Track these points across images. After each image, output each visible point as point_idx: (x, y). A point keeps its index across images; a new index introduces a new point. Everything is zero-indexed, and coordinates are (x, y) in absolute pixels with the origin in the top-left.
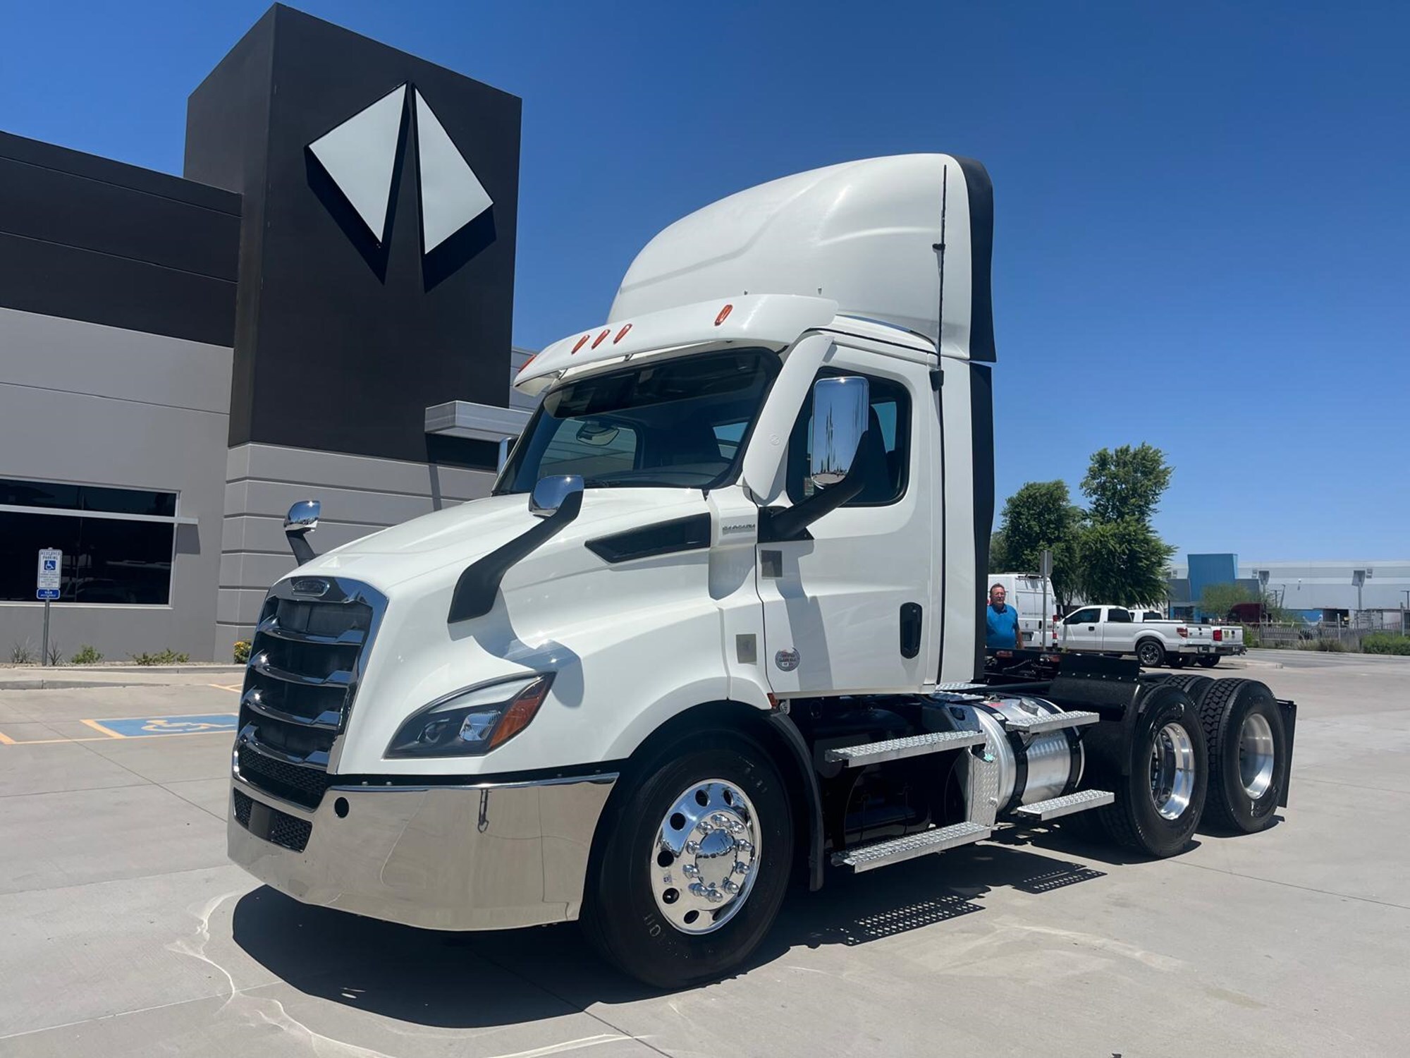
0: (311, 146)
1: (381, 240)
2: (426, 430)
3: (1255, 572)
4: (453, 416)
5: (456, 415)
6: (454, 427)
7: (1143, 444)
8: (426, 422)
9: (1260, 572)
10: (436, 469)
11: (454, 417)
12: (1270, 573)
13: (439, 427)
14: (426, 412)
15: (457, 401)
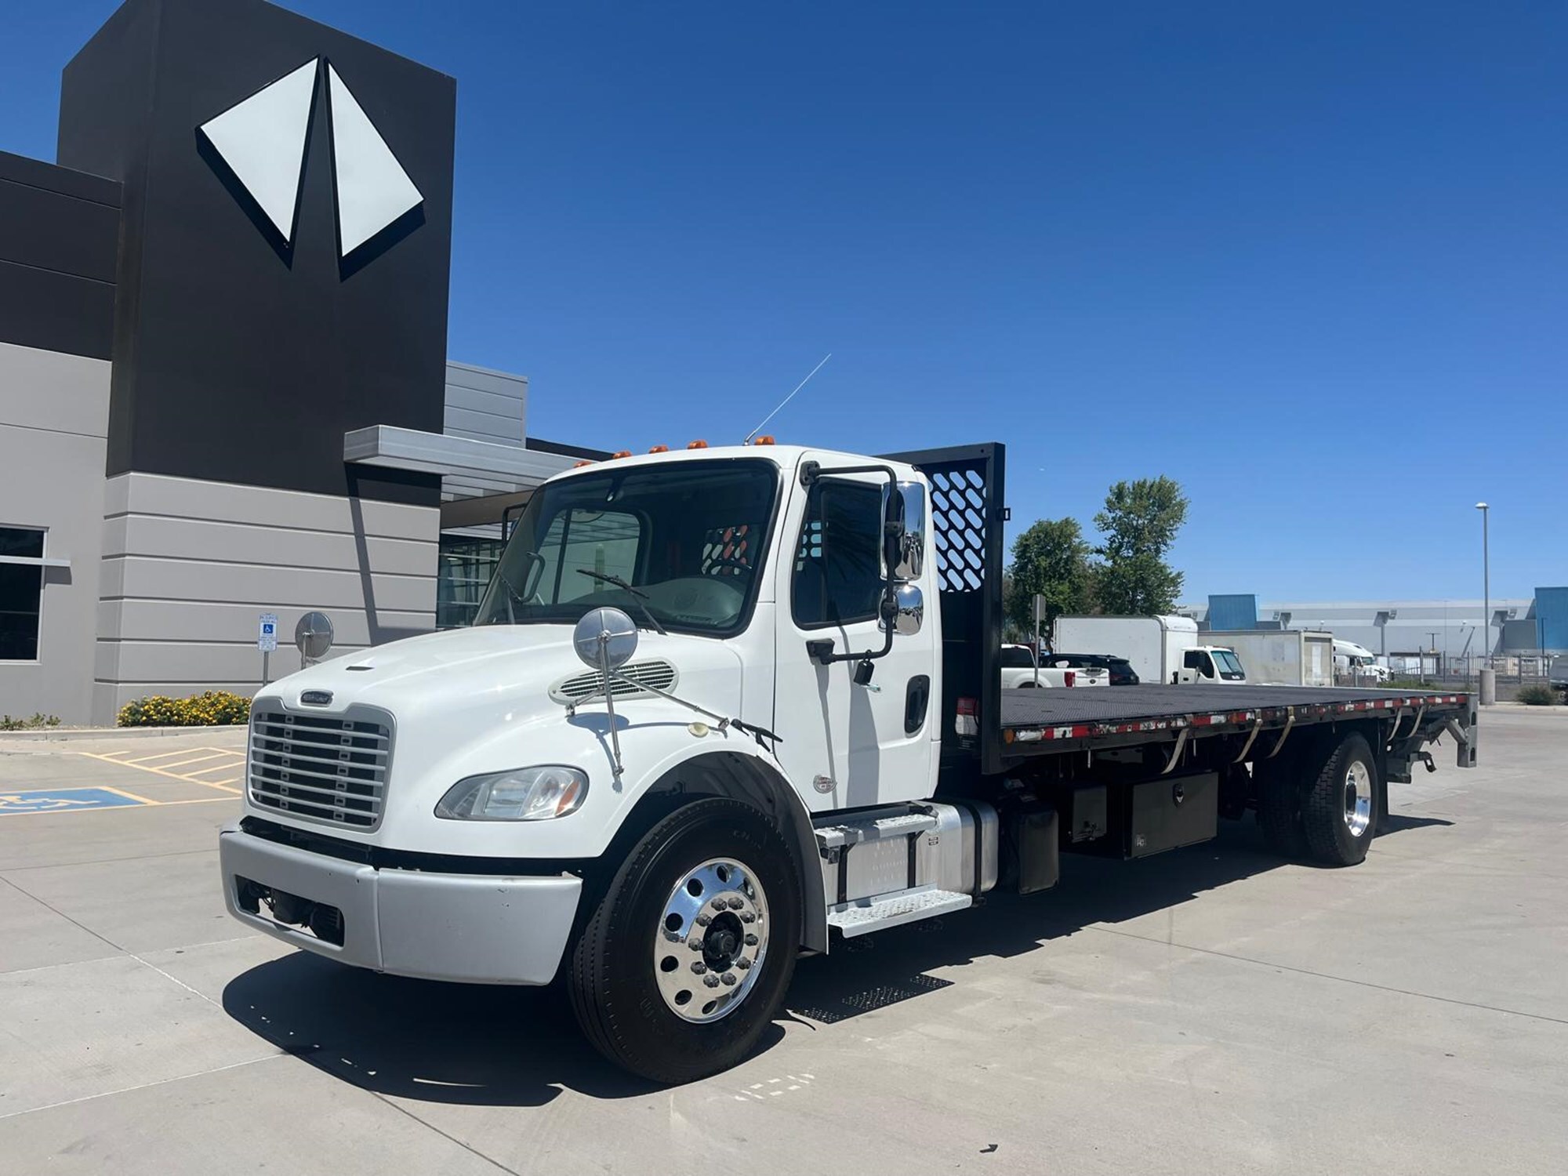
0: (203, 127)
1: (288, 240)
2: (345, 459)
3: (1276, 613)
4: (376, 443)
5: (380, 442)
6: (377, 455)
7: (1161, 477)
8: (345, 449)
9: (1282, 614)
10: (359, 503)
11: (377, 445)
12: (1292, 615)
13: (362, 456)
14: (346, 438)
15: (380, 426)
